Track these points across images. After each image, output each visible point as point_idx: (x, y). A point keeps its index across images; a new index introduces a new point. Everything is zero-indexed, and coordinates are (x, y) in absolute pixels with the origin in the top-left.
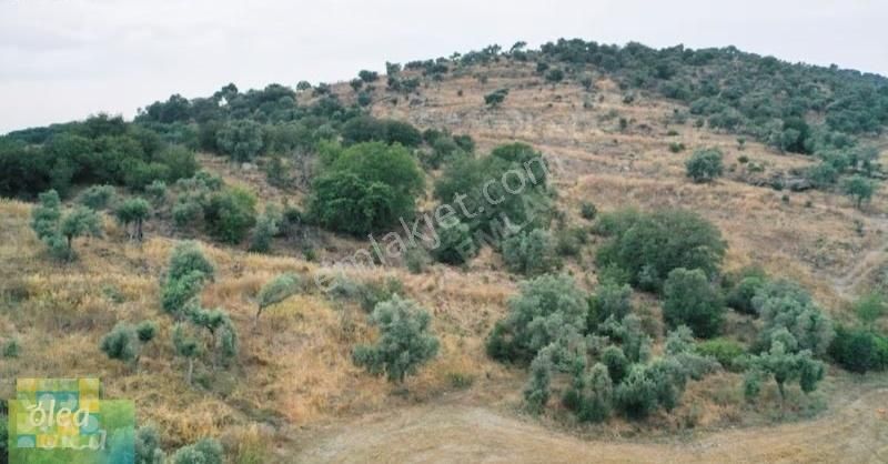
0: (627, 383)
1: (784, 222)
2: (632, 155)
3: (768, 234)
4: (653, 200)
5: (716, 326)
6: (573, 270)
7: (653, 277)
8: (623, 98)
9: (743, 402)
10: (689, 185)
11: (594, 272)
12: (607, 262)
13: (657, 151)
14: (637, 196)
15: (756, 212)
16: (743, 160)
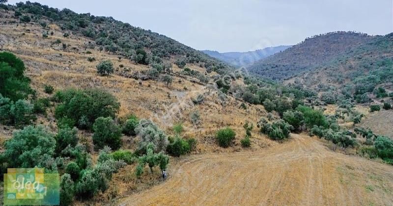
0: (81, 182)
1: (140, 93)
2: (69, 62)
3: (135, 99)
4: (82, 84)
5: (119, 143)
6: (43, 121)
7: (86, 122)
8: (64, 34)
9: (136, 179)
10: (98, 77)
11: (54, 121)
12: (61, 116)
13: (82, 61)
14: (74, 82)
15: (129, 89)
16: (122, 66)
